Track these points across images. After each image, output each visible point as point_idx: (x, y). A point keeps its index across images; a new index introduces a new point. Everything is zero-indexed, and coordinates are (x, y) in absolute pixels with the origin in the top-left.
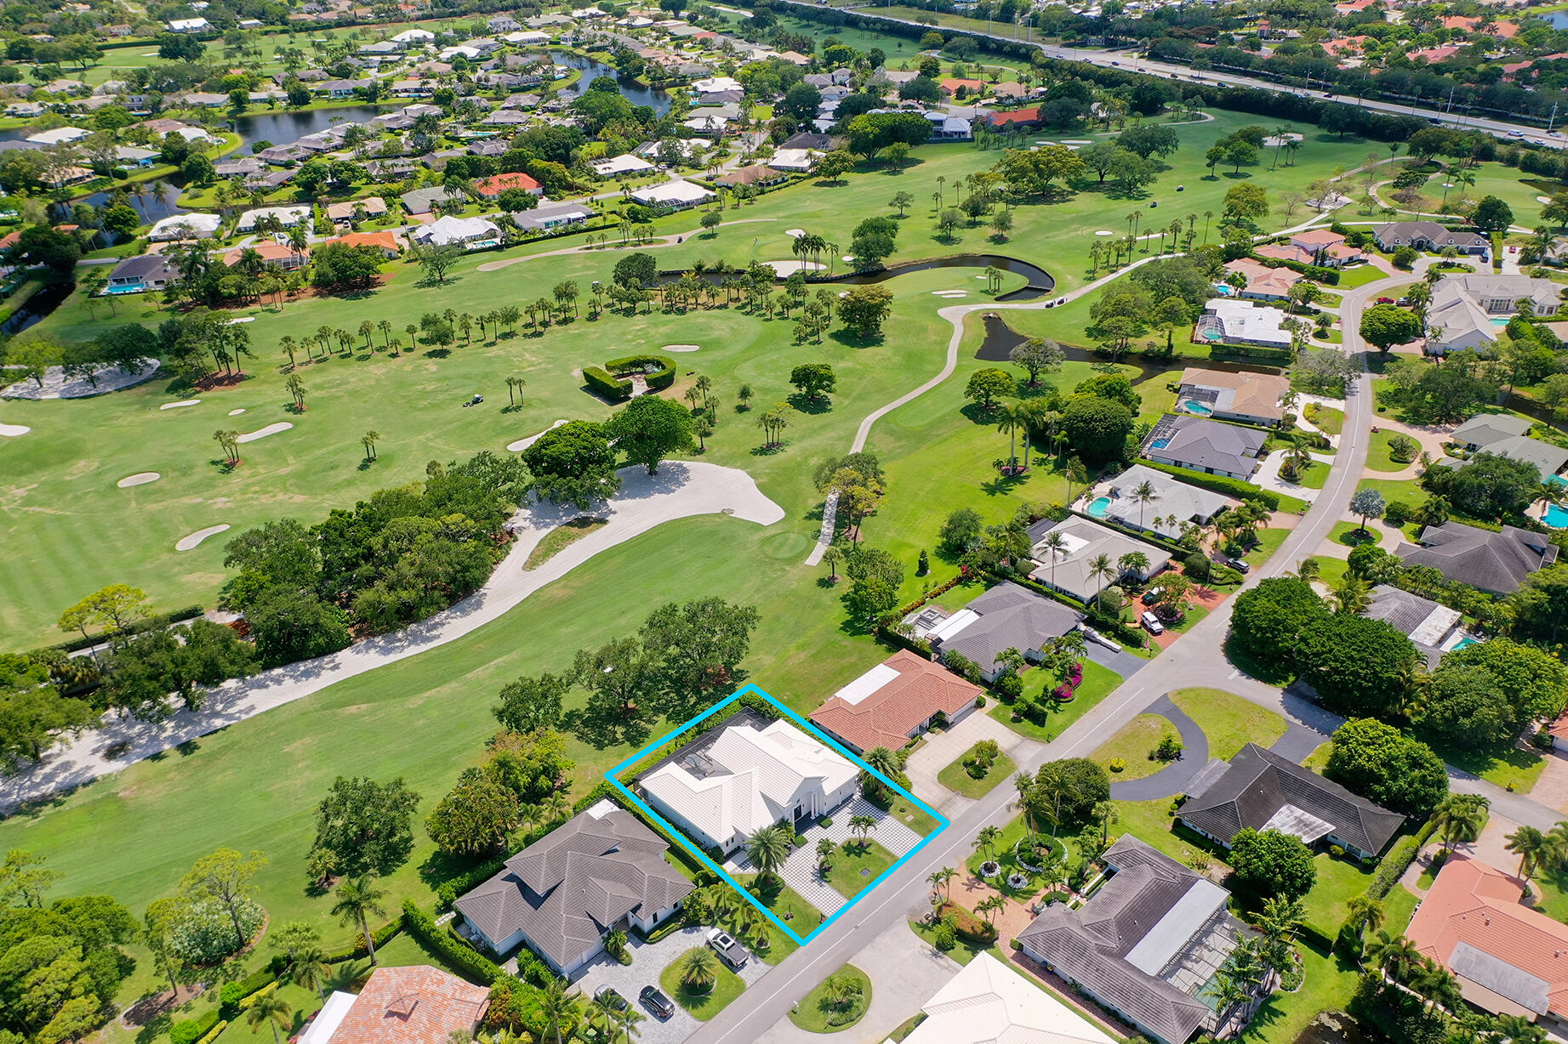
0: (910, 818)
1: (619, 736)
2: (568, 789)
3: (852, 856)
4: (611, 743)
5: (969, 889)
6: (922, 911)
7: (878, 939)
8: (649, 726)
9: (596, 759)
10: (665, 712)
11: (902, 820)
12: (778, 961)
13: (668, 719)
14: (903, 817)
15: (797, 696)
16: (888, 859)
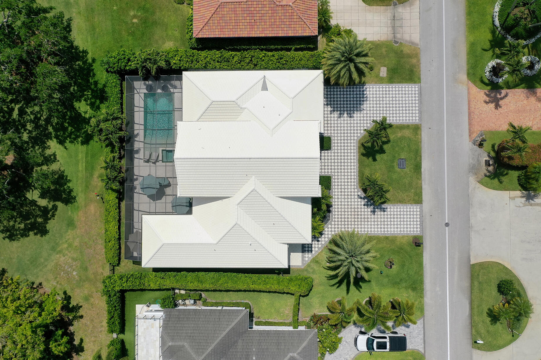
0: (383, 72)
1: (43, 202)
2: (73, 303)
3: (378, 157)
4: (47, 220)
5: (497, 106)
6: (479, 161)
7: (472, 221)
8: (54, 167)
9: (53, 249)
10: (48, 136)
11: (380, 80)
12: (422, 310)
13: (61, 142)
14: (378, 76)
15: (144, 9)
16: (407, 133)
